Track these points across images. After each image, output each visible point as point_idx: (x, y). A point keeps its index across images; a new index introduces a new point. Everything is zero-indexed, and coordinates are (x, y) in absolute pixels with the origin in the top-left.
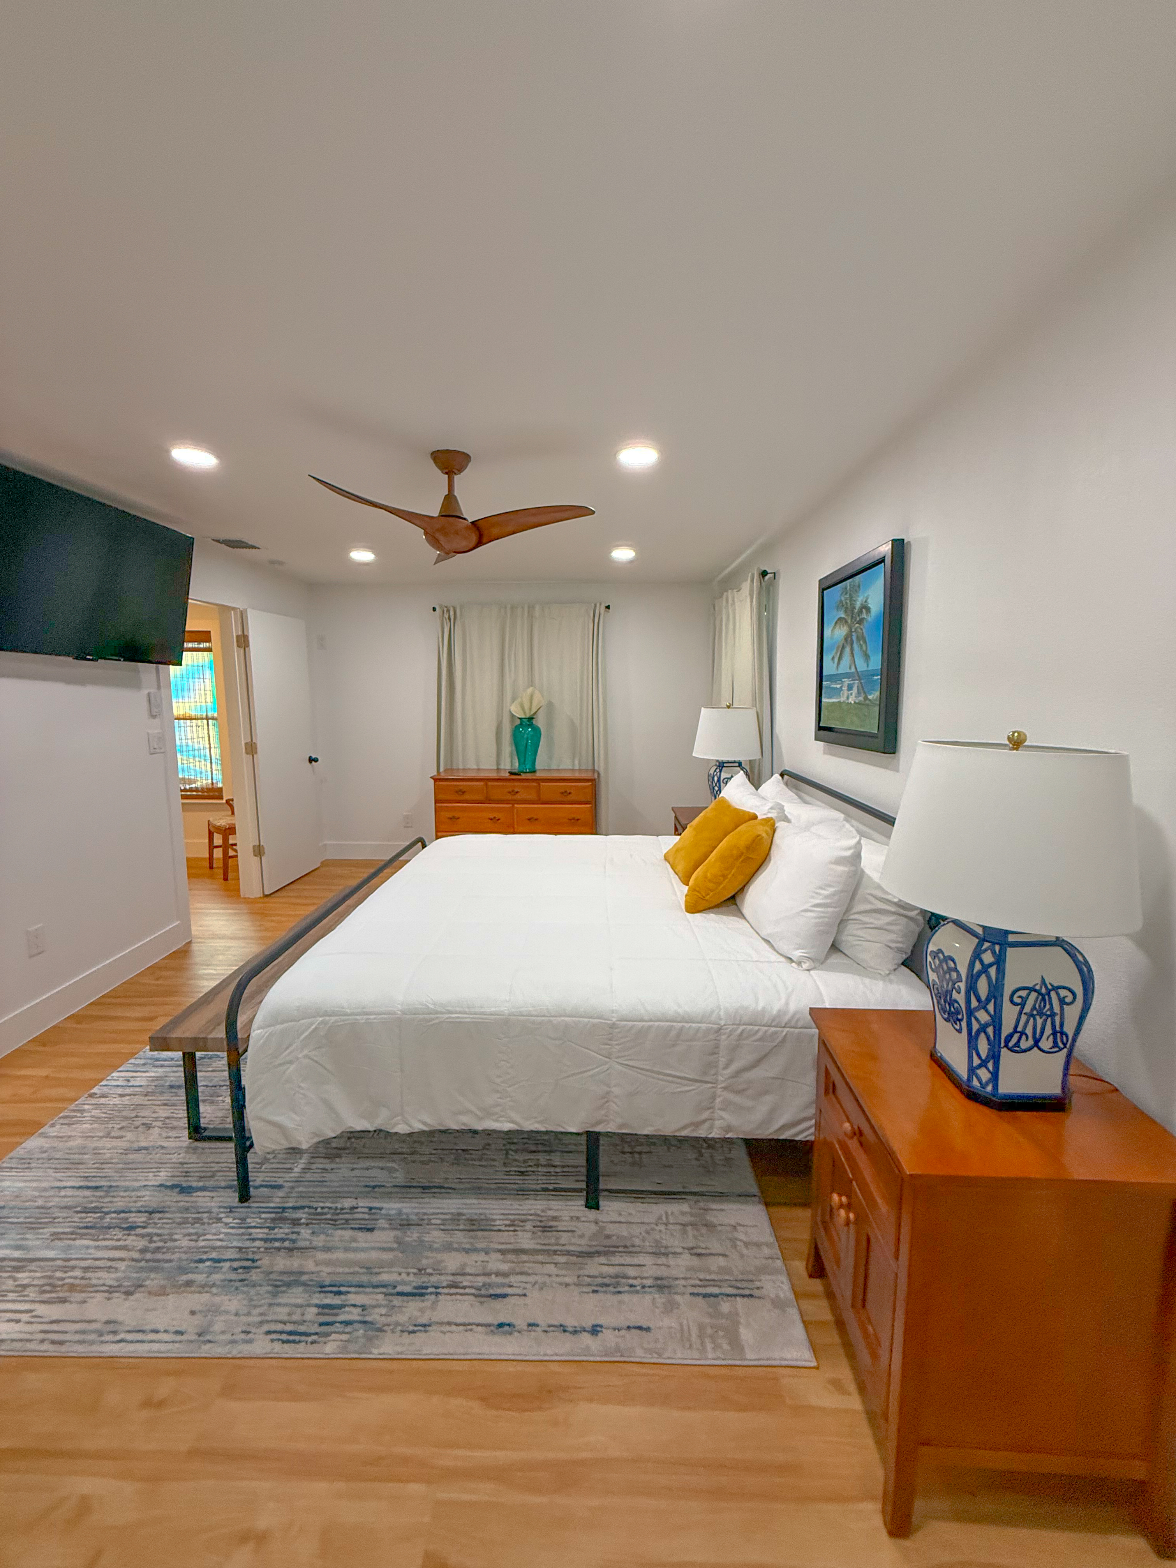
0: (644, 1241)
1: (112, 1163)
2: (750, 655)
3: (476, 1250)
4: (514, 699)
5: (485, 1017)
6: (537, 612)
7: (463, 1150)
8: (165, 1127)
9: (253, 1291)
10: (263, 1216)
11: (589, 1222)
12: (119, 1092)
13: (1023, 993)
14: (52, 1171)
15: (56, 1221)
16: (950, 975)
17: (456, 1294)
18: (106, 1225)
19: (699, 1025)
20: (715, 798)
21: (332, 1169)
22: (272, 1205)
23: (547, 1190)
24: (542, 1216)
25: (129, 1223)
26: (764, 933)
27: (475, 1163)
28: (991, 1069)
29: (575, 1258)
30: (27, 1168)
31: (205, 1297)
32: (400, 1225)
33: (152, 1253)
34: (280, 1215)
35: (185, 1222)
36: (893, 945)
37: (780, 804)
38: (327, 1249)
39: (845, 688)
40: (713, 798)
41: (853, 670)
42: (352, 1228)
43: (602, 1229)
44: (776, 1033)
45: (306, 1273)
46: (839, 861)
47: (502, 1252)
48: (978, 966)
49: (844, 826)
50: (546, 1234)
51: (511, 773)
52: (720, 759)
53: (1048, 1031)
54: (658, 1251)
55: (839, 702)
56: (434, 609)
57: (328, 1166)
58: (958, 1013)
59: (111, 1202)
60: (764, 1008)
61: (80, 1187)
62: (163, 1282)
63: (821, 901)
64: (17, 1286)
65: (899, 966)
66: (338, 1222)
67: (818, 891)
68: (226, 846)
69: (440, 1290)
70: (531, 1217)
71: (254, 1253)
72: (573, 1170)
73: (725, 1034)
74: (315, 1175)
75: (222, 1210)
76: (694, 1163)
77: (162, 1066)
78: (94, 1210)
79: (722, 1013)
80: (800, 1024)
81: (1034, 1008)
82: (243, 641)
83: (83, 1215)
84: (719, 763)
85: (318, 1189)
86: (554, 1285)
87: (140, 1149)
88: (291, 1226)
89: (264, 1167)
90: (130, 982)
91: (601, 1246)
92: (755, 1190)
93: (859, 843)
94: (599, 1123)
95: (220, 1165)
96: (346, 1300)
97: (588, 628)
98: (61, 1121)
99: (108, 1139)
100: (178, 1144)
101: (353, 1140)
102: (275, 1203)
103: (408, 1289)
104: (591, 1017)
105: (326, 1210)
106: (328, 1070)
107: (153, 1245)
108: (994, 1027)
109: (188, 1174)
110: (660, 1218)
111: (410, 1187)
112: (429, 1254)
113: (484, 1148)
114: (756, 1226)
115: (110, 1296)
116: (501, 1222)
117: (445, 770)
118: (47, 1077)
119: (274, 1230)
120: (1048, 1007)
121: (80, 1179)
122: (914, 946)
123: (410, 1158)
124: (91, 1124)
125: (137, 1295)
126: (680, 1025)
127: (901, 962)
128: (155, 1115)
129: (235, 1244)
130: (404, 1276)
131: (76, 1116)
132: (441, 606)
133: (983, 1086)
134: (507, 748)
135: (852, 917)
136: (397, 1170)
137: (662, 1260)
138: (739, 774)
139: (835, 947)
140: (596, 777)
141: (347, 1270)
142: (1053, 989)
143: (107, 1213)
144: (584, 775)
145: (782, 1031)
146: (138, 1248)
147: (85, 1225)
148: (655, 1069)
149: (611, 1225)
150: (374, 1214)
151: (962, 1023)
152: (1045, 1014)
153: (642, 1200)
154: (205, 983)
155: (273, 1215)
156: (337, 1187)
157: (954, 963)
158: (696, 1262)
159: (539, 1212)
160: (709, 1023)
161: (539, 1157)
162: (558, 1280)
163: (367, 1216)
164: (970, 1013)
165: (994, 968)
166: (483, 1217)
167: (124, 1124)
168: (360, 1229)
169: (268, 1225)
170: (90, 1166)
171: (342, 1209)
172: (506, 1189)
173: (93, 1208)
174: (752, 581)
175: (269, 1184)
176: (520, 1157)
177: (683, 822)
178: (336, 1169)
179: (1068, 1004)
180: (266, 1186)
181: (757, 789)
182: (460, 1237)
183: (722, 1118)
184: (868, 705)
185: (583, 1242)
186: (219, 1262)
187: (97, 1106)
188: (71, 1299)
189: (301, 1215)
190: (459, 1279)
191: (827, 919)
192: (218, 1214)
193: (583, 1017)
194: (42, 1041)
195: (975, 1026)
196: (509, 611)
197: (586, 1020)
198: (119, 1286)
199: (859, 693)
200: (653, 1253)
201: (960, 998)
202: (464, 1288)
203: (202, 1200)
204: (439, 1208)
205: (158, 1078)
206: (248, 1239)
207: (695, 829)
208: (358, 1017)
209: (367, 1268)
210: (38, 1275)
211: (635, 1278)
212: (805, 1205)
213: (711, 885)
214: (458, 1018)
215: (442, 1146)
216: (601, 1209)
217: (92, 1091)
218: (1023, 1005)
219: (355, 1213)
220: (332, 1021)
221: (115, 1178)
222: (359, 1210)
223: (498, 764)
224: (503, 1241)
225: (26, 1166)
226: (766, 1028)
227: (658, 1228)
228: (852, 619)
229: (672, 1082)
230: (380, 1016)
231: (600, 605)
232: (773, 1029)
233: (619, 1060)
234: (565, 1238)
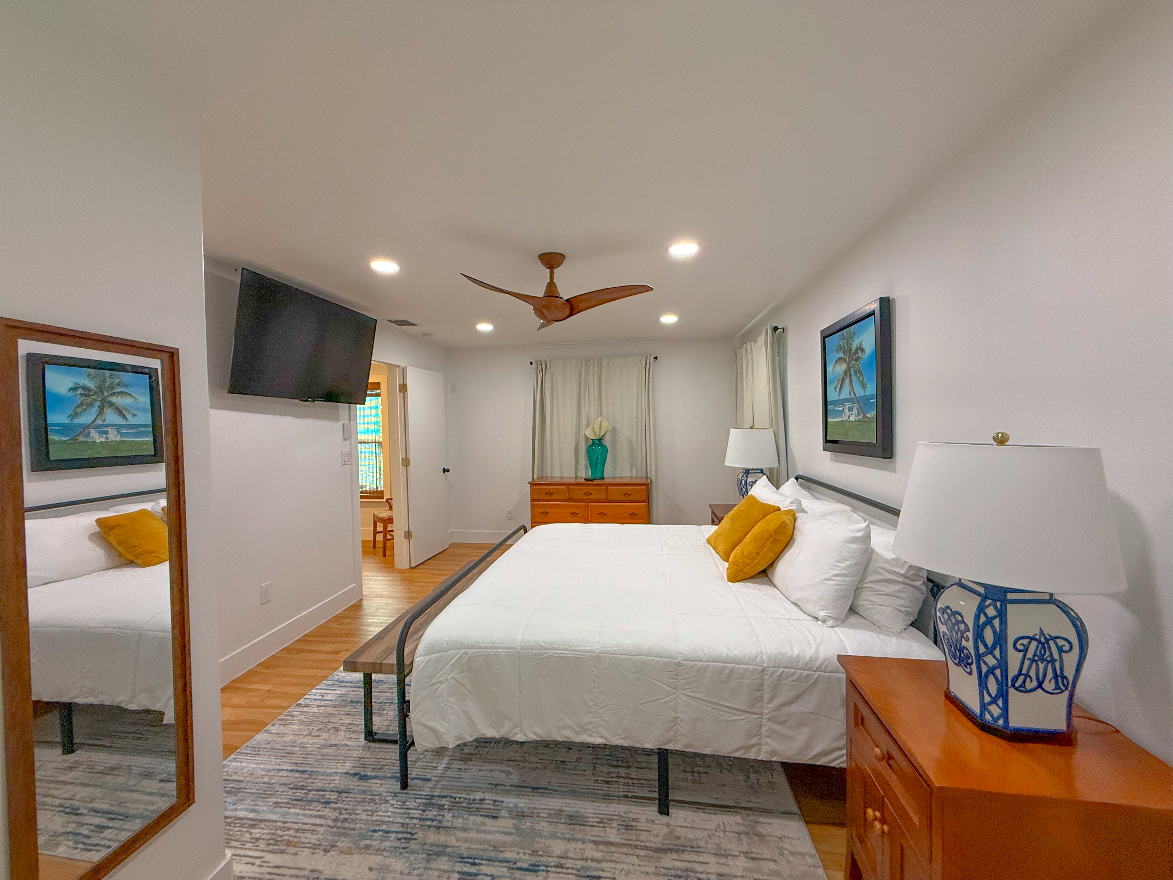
0: (706, 843)
1: (313, 755)
2: (767, 390)
3: (574, 840)
4: (587, 426)
5: (581, 653)
6: (604, 364)
7: (562, 762)
8: (348, 731)
9: (412, 858)
10: (418, 801)
11: (662, 825)
12: (317, 704)
13: (1025, 642)
14: (273, 757)
15: (276, 793)
16: (958, 626)
17: (562, 873)
18: (310, 799)
19: (746, 666)
20: (743, 497)
21: (465, 769)
22: (424, 793)
23: (626, 797)
24: (624, 818)
25: (325, 799)
26: (793, 598)
27: (570, 772)
28: (1001, 705)
29: (652, 852)
30: (256, 754)
31: (379, 858)
32: (517, 815)
33: (342, 822)
34: (429, 801)
35: (364, 801)
36: (903, 609)
37: (799, 500)
38: (465, 830)
39: (846, 410)
40: (742, 497)
41: (853, 396)
42: (482, 815)
43: (672, 832)
44: (809, 675)
45: (450, 847)
46: (853, 540)
47: (596, 843)
48: (983, 619)
49: (852, 515)
50: (628, 831)
51: (586, 480)
52: (747, 467)
53: (1050, 674)
54: (719, 853)
55: (842, 421)
56: (531, 363)
57: (462, 767)
58: (968, 657)
59: (313, 783)
60: (798, 655)
61: (292, 770)
62: (349, 845)
63: (839, 572)
64: (252, 838)
65: (908, 627)
66: (471, 810)
67: (836, 564)
68: (386, 532)
69: (549, 869)
70: (615, 818)
71: (412, 828)
72: (647, 782)
73: (767, 674)
74: (453, 773)
75: (389, 794)
76: (743, 783)
77: (345, 686)
78: (302, 788)
79: (764, 657)
80: (828, 669)
81: (1035, 654)
82: (403, 388)
83: (295, 791)
84: (746, 470)
85: (456, 784)
86: (637, 872)
87: (331, 746)
88: (437, 810)
89: (417, 764)
90: (323, 626)
91: (672, 845)
92: (795, 808)
93: (868, 526)
94: (669, 741)
95: (387, 761)
96: (479, 870)
97: (642, 372)
98: (279, 722)
99: (310, 737)
100: (357, 744)
101: (479, 748)
102: (426, 792)
103: (525, 865)
104: (662, 657)
105: (462, 800)
106: (468, 691)
107: (342, 817)
108: (1002, 670)
109: (364, 766)
110: (719, 826)
111: (524, 787)
112: (539, 840)
113: (577, 761)
114: (799, 839)
115: (314, 851)
116: (593, 820)
117: (538, 478)
118: (269, 691)
119: (425, 812)
120: (1048, 654)
121: (291, 764)
122: (919, 611)
123: (522, 765)
124: (299, 726)
125: (332, 853)
126: (732, 665)
127: (909, 624)
128: (341, 722)
129: (399, 820)
130: (521, 855)
131: (288, 720)
132: (537, 362)
133: (996, 720)
134: (583, 461)
135: (865, 585)
136: (513, 774)
137: (723, 860)
138: (762, 479)
139: (852, 610)
140: (649, 481)
141: (479, 847)
142: (1051, 639)
143: (310, 791)
144: (640, 481)
145: (814, 675)
146: (332, 818)
147: (296, 798)
148: (713, 700)
149: (679, 829)
150: (497, 805)
151: (972, 666)
152: (1047, 660)
153: (704, 811)
154: (372, 629)
155: (425, 801)
156: (469, 783)
157: (962, 617)
158: (751, 864)
159: (622, 814)
160: (755, 665)
161: (619, 771)
162: (639, 869)
163: (492, 807)
164: (979, 657)
165: (998, 620)
166: (578, 814)
167: (320, 726)
168: (487, 816)
169: (421, 808)
170: (298, 755)
171: (474, 800)
172: (595, 794)
173: (301, 786)
174: (767, 335)
175: (421, 777)
176: (606, 769)
177: (719, 515)
178: (469, 769)
179: (1065, 652)
180: (419, 779)
181: (778, 489)
182: (562, 829)
183: (768, 744)
184: (865, 422)
185: (659, 840)
186: (388, 833)
187: (302, 713)
188: (288, 851)
189: (445, 802)
190: (563, 861)
191: (845, 586)
192: (386, 797)
193: (655, 656)
194: (266, 665)
195: (984, 669)
196: (584, 364)
197: (658, 659)
198: (320, 845)
199: (858, 413)
200: (715, 854)
201: (969, 645)
202: (568, 868)
203: (375, 785)
204: (545, 804)
205: (341, 695)
206: (407, 818)
207: (731, 519)
208: (490, 651)
209: (494, 847)
210: (265, 831)
211: (702, 873)
212: (841, 825)
213: (747, 561)
214: (561, 653)
215: (544, 757)
216: (670, 814)
217: (299, 702)
218: (1025, 651)
219: (483, 804)
220: (470, 653)
221: (315, 766)
222: (486, 802)
223: (576, 473)
224: (595, 834)
225: (257, 753)
226: (801, 671)
227: (717, 834)
228: (849, 358)
229: (726, 712)
230: (505, 650)
231: (650, 356)
232: (806, 672)
233: (683, 692)
234: (643, 836)
